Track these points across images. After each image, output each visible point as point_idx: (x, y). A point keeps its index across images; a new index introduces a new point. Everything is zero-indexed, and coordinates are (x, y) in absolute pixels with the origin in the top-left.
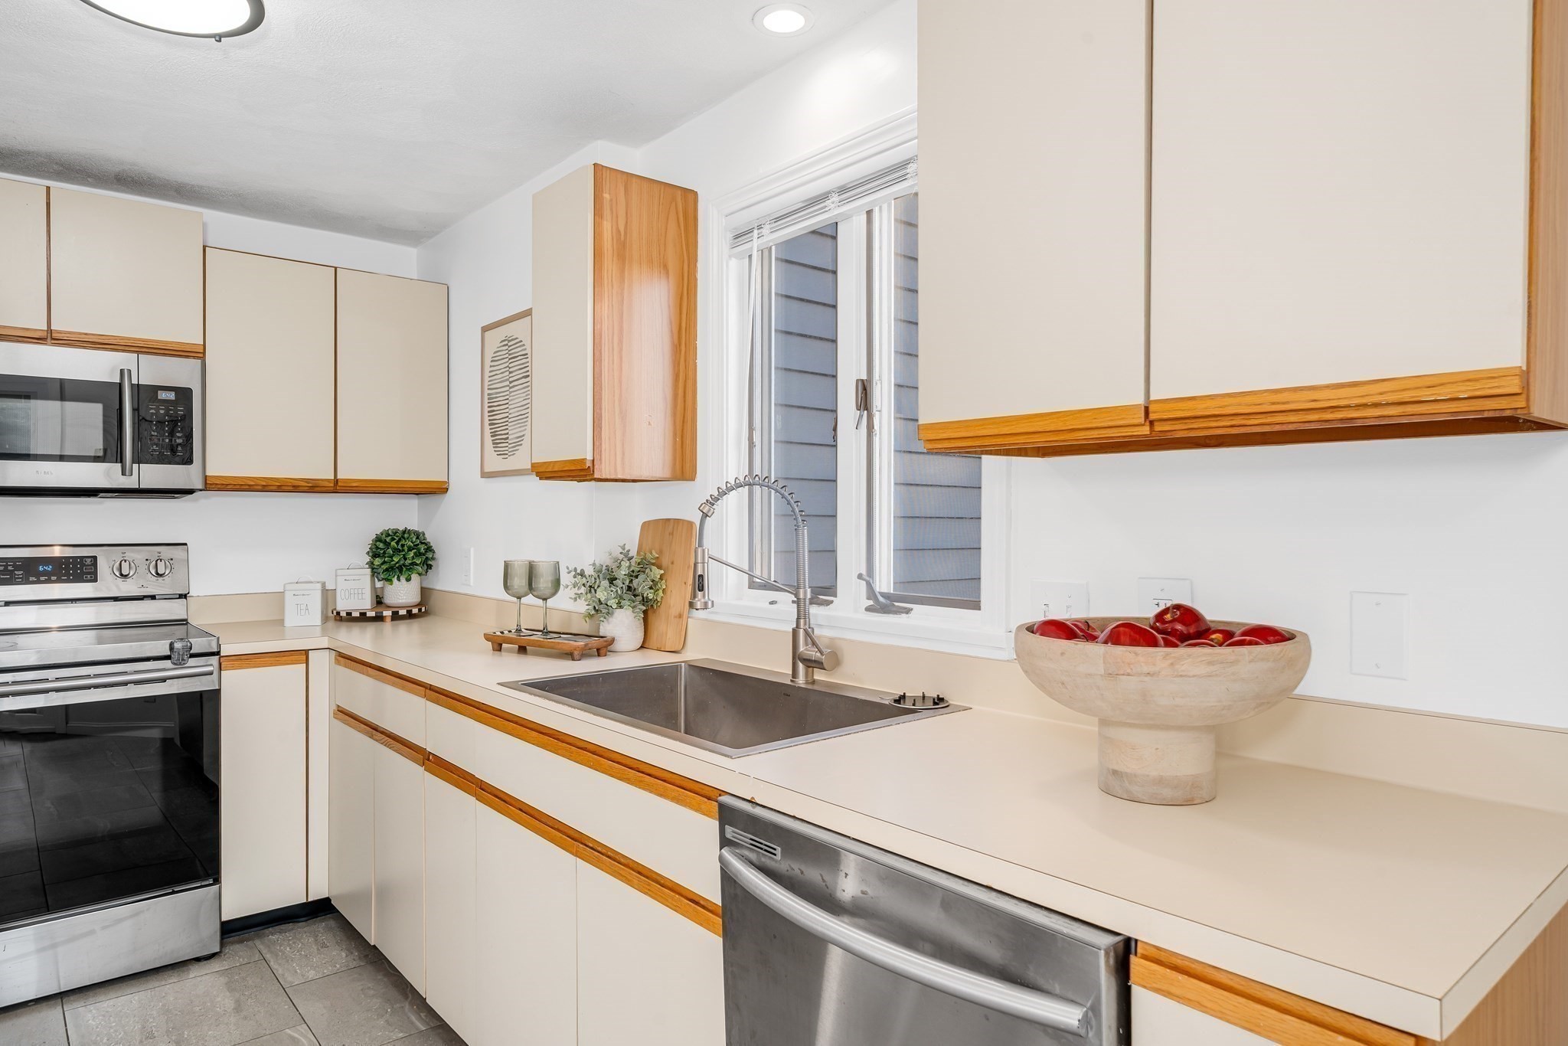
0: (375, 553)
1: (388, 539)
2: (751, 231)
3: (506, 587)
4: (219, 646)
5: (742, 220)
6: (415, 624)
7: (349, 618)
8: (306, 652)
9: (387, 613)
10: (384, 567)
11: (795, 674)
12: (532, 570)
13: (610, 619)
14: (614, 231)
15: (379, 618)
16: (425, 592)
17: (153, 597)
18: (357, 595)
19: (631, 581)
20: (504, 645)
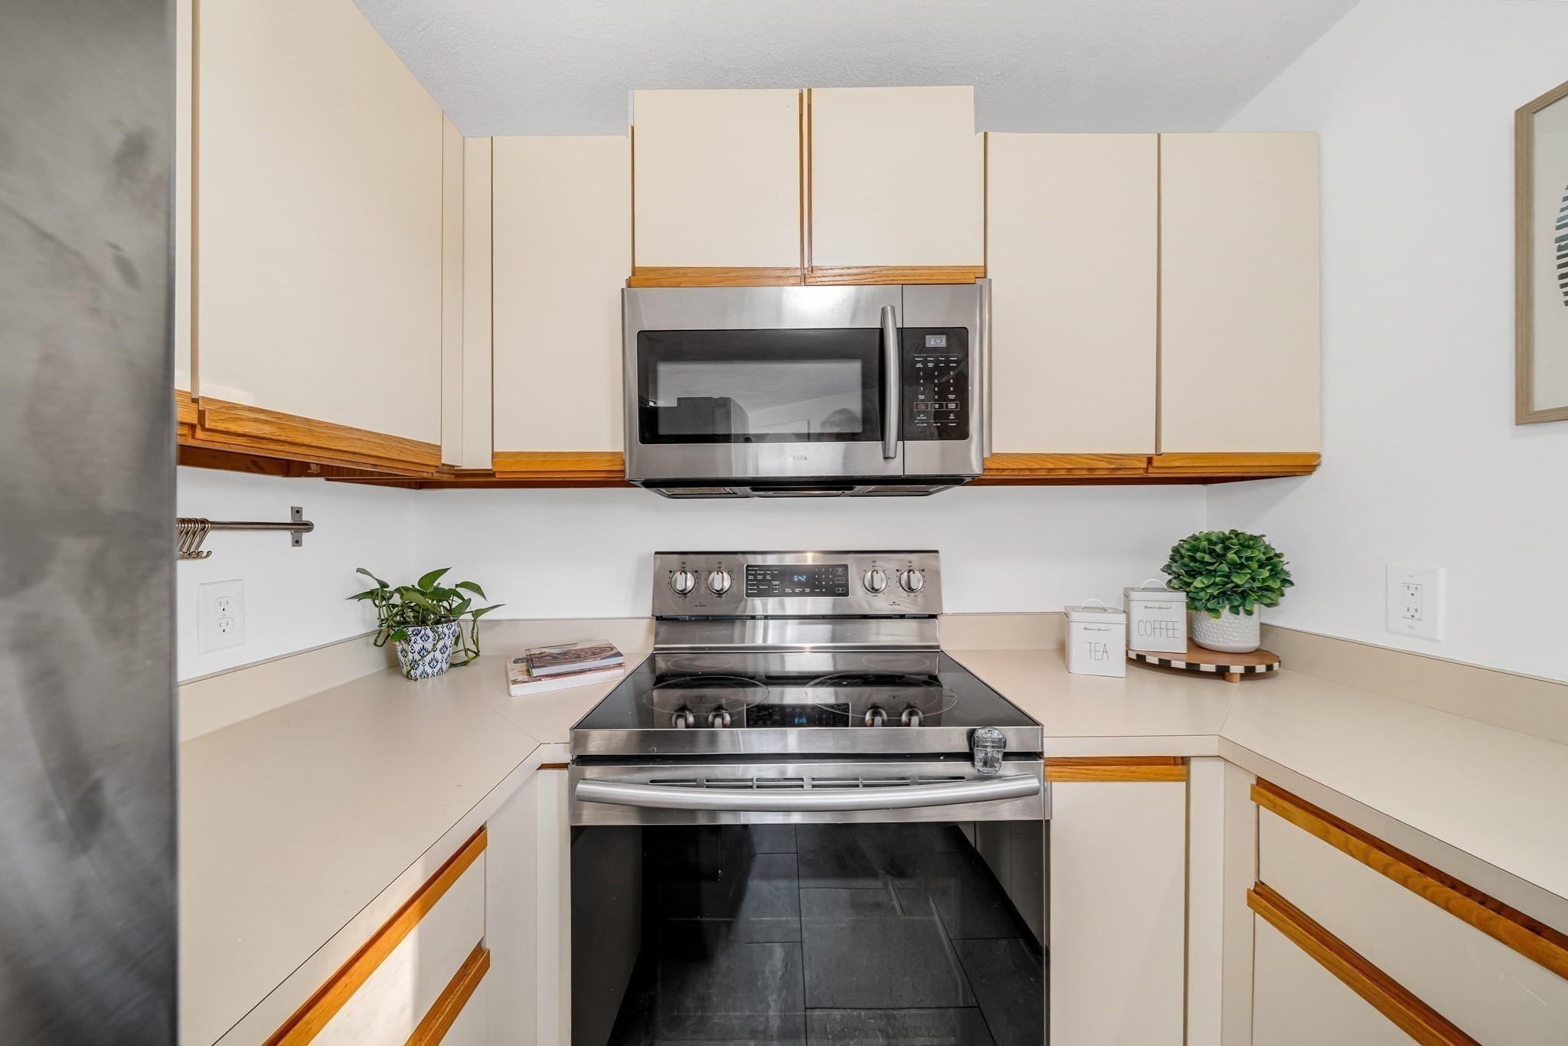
8: (1186, 761)
15: (1192, 670)
17: (903, 616)
18: (1162, 630)
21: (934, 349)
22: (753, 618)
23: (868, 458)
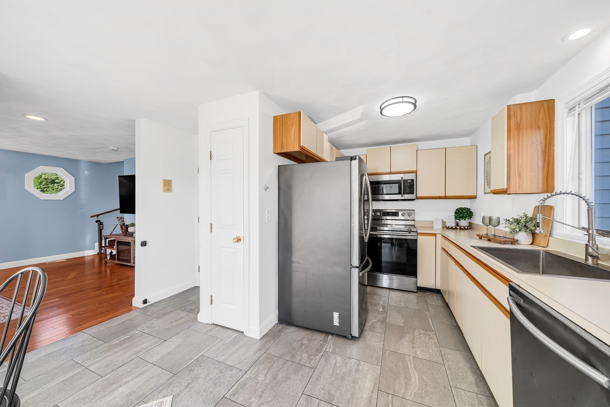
0: (456, 213)
1: (459, 210)
2: (575, 107)
3: (483, 223)
4: (417, 230)
5: (571, 105)
6: (466, 231)
7: (448, 228)
8: (436, 234)
9: (458, 228)
10: (458, 217)
11: (586, 259)
12: (490, 219)
13: (517, 234)
14: (515, 122)
15: (456, 229)
16: (470, 224)
17: (408, 220)
18: (451, 223)
19: (526, 224)
20: (483, 238)
21: (409, 182)
22: (383, 219)
23: (399, 197)
